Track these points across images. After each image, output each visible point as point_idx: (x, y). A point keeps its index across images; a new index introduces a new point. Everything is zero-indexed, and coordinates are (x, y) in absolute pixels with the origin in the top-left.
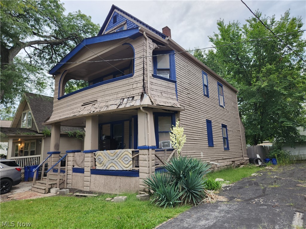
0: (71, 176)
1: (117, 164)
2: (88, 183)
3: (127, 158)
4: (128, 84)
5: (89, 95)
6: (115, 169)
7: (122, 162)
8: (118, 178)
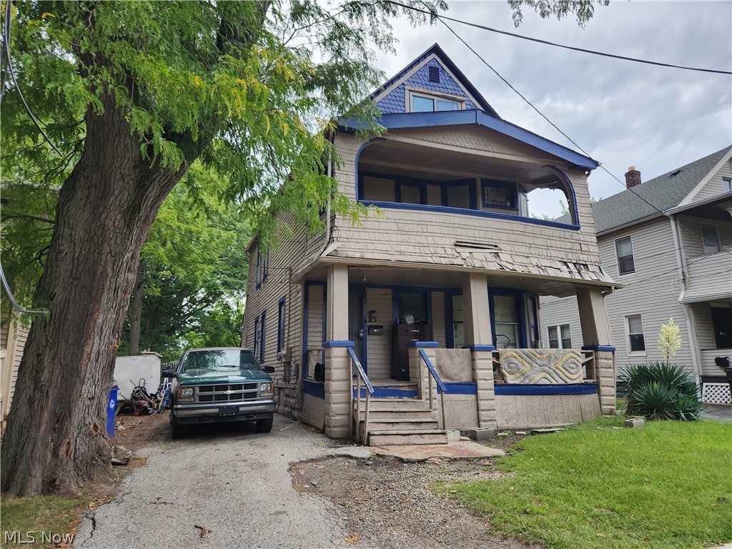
0: (436, 401)
1: (555, 375)
2: (491, 412)
3: (575, 363)
4: (571, 241)
5: (473, 228)
6: (549, 383)
7: (564, 371)
8: (557, 399)
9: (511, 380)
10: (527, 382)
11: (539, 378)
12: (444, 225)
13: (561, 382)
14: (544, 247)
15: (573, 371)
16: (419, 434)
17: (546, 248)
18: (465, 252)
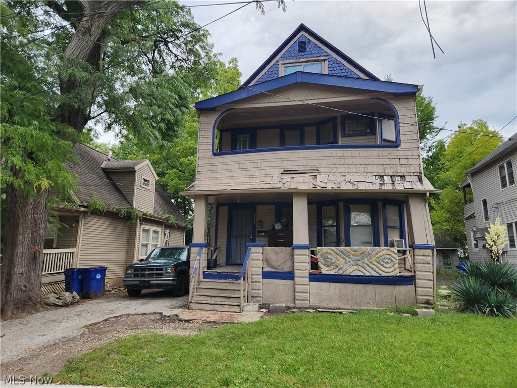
0: (261, 284)
1: (368, 268)
2: (305, 294)
3: (389, 259)
4: (390, 157)
5: (298, 159)
6: (363, 274)
7: (378, 265)
8: (370, 287)
9: (325, 270)
10: (341, 272)
11: (351, 270)
12: (274, 160)
13: (374, 274)
14: (362, 166)
15: (388, 266)
16: (222, 305)
17: (365, 166)
18: (287, 178)
